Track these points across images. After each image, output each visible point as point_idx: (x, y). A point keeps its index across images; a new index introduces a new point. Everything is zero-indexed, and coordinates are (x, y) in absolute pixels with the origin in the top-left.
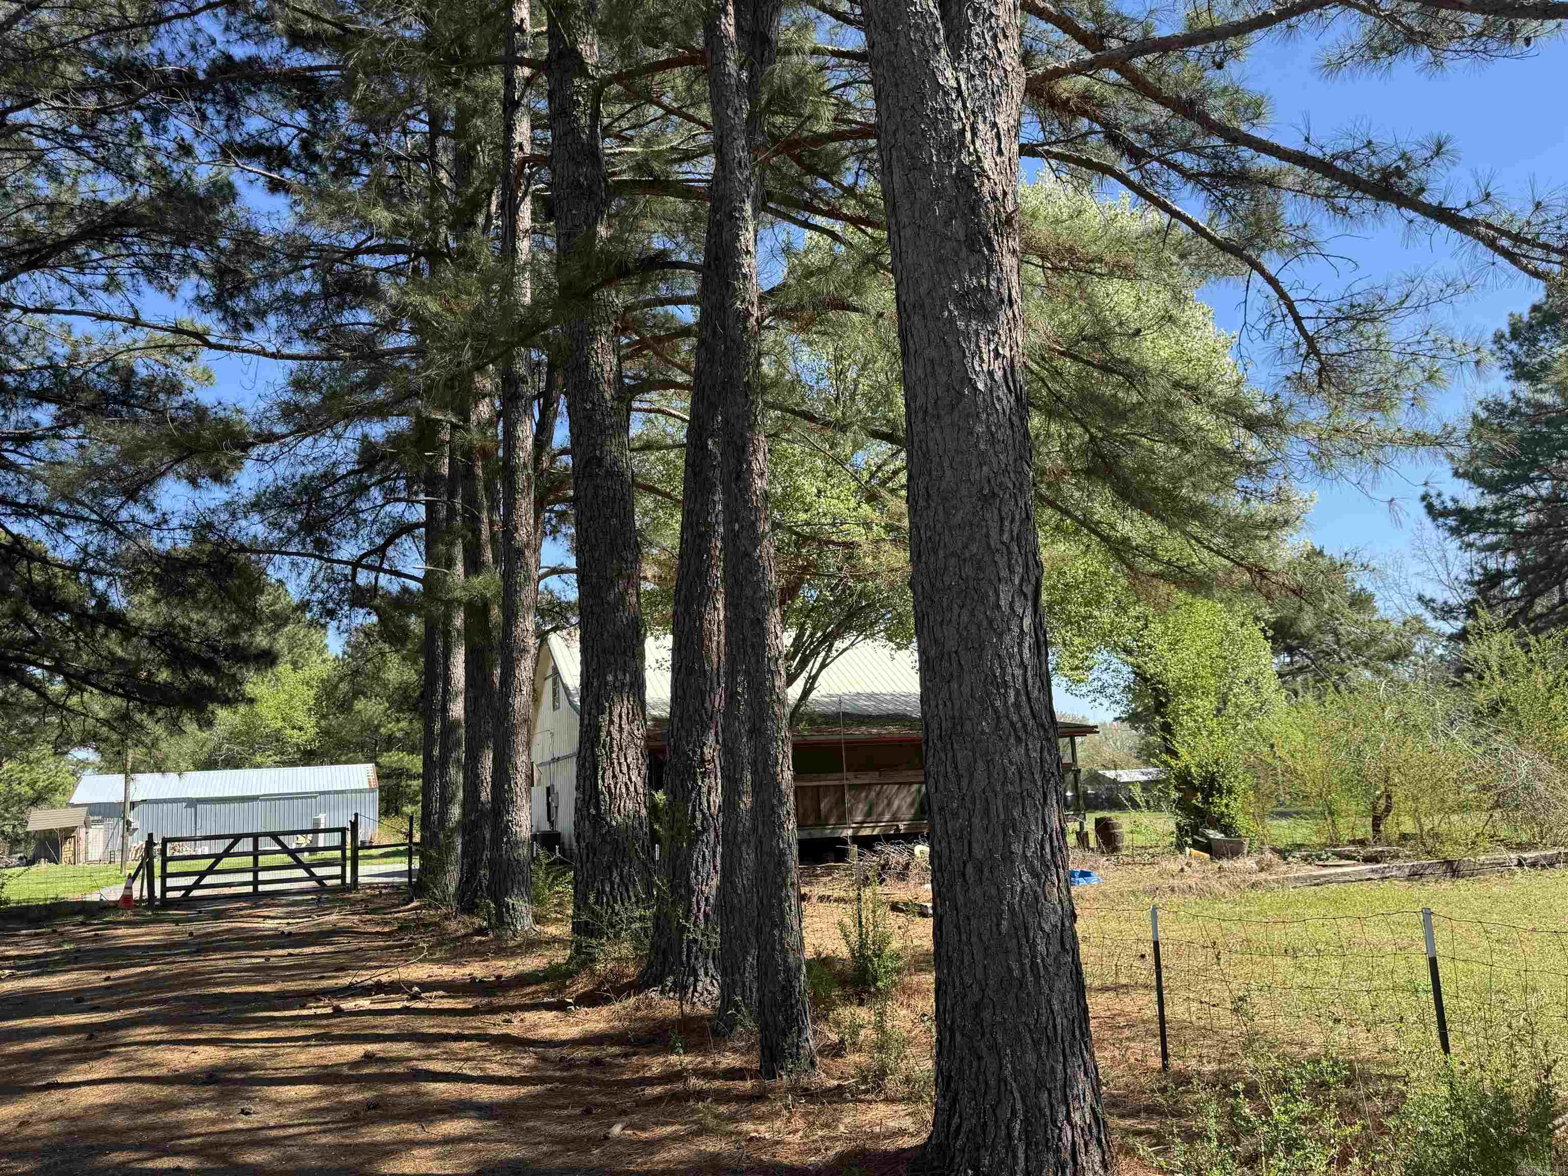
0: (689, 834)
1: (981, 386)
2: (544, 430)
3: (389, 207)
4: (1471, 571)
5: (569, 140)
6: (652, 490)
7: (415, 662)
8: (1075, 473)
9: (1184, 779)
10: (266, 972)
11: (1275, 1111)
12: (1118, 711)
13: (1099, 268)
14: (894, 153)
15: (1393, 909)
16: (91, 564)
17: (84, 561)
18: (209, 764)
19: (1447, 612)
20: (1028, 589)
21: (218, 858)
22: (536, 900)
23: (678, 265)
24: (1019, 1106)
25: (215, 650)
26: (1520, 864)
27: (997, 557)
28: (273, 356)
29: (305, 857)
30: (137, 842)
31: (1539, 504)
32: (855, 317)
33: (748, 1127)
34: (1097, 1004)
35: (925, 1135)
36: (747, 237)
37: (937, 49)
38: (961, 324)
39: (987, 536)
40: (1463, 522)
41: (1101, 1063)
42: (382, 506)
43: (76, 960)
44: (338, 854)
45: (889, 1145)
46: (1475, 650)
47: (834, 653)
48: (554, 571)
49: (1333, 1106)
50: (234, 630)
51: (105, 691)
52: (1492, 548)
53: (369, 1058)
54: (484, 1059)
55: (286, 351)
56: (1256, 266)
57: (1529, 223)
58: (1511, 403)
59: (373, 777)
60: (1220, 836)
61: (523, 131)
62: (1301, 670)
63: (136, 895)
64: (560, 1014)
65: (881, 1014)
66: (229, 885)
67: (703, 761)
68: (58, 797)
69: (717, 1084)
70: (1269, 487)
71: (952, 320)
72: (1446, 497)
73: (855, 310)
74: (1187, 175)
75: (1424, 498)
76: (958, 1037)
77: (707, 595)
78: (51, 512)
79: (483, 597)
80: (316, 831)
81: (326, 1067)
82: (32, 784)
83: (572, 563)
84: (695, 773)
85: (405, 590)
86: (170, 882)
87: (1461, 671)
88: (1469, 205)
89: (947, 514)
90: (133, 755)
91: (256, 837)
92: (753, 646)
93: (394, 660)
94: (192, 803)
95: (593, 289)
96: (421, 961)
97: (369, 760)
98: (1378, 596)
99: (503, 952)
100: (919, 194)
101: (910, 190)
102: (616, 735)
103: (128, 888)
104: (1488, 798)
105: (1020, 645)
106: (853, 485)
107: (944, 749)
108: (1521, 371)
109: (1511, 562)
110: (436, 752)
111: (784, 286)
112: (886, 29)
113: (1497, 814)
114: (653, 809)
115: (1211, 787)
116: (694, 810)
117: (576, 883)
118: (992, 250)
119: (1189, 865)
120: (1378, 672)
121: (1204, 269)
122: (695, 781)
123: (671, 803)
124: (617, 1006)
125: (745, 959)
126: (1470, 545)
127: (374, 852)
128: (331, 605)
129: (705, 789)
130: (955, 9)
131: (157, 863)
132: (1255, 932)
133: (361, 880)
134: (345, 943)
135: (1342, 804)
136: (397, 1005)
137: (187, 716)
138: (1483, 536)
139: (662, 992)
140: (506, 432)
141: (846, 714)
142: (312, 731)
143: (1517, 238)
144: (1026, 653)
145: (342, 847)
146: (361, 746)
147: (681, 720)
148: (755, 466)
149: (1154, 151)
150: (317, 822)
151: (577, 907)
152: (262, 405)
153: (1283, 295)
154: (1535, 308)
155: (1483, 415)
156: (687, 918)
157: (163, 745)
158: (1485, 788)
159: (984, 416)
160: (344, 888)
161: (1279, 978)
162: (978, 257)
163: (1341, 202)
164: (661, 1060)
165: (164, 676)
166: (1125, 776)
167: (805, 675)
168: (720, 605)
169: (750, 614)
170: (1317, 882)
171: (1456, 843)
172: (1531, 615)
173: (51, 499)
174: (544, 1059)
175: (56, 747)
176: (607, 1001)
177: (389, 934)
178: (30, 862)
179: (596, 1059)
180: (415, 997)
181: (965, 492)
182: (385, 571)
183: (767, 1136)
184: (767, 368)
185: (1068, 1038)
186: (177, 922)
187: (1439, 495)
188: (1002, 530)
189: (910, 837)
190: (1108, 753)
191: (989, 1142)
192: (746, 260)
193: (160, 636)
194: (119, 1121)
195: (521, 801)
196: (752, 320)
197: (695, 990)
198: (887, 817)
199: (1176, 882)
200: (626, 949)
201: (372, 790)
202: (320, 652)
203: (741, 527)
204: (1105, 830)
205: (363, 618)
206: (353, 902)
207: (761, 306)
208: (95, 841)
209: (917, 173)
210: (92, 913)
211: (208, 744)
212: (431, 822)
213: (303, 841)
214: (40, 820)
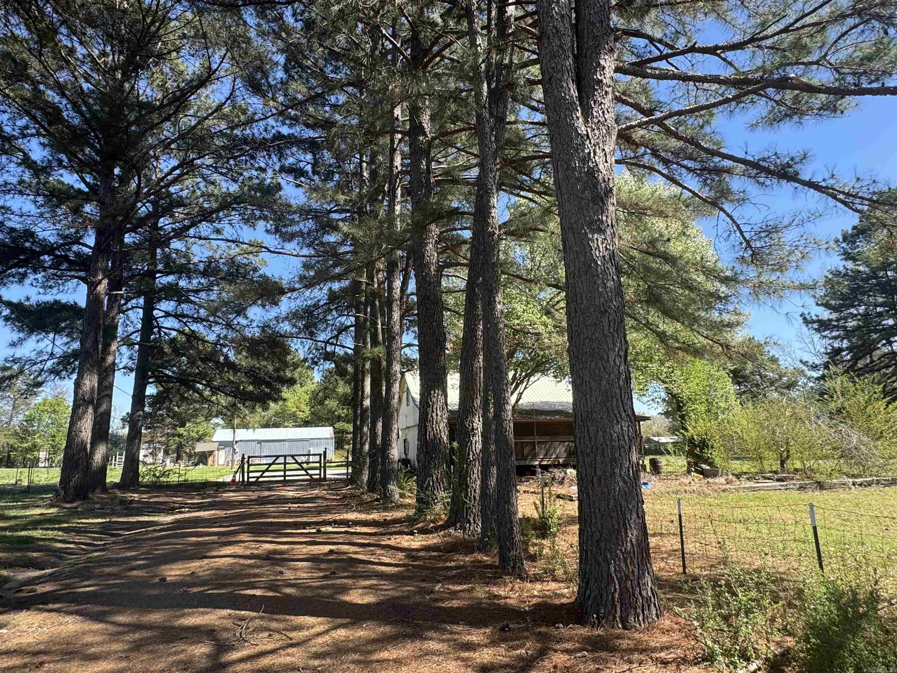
0: (467, 461)
1: (599, 263)
2: (405, 284)
3: (343, 193)
4: (826, 348)
6: (450, 310)
7: (350, 384)
8: (641, 302)
9: (691, 440)
10: (289, 513)
11: (740, 595)
12: (660, 410)
13: (649, 212)
14: (559, 164)
15: (792, 503)
16: (221, 342)
17: (219, 341)
18: (266, 426)
19: (814, 367)
20: (622, 354)
21: (270, 465)
22: (400, 487)
23: (464, 213)
24: (617, 587)
25: (271, 378)
26: (854, 484)
27: (608, 339)
28: (296, 256)
29: (305, 466)
30: (238, 458)
31: (859, 317)
32: (541, 234)
33: (494, 590)
34: (653, 541)
35: (574, 598)
36: (494, 201)
37: (578, 118)
38: (590, 236)
39: (603, 330)
40: (821, 326)
41: (655, 569)
42: (337, 318)
43: (214, 506)
44: (318, 465)
45: (557, 602)
46: (828, 384)
47: (530, 383)
48: (409, 345)
49: (768, 594)
50: (278, 370)
51: (226, 394)
52: (835, 338)
53: (331, 552)
54: (379, 555)
55: (301, 254)
56: (722, 209)
57: (854, 188)
58: (844, 271)
59: (332, 432)
60: (708, 468)
61: (398, 161)
62: (744, 392)
63: (237, 480)
64: (411, 537)
65: (553, 543)
66: (274, 476)
67: (473, 429)
68: (207, 438)
70: (731, 308)
71: (586, 234)
72: (812, 314)
73: (541, 230)
74: (689, 169)
75: (801, 315)
76: (589, 555)
77: (475, 355)
78: (207, 321)
79: (378, 356)
80: (309, 455)
81: (314, 555)
82: (197, 432)
83: (416, 342)
84: (470, 435)
85: (346, 353)
86: (251, 475)
87: (822, 394)
88: (824, 180)
89: (584, 319)
90: (237, 421)
91: (285, 457)
93: (341, 383)
94: (260, 442)
95: (427, 225)
96: (352, 511)
97: (332, 425)
98: (781, 359)
99: (386, 509)
100: (570, 180)
101: (566, 179)
102: (435, 417)
103: (234, 476)
104: (839, 453)
105: (619, 379)
106: (539, 308)
107: (583, 425)
108: (848, 256)
109: (845, 344)
110: (358, 423)
111: (510, 221)
112: (555, 111)
113: (842, 461)
114: (452, 450)
115: (704, 445)
116: (469, 451)
117: (417, 482)
118: (604, 204)
119: (693, 480)
120: (782, 394)
121: (697, 210)
122: (469, 438)
123: (459, 447)
124: (436, 535)
126: (825, 337)
127: (333, 464)
128: (316, 360)
129: (474, 442)
130: (586, 101)
131: (246, 466)
132: (727, 512)
133: (327, 476)
134: (321, 503)
135: (766, 454)
136: (343, 530)
137: (258, 405)
138: (831, 332)
139: (455, 530)
140: (388, 286)
141: (536, 410)
142: (308, 413)
143: (848, 194)
144: (621, 382)
145: (320, 462)
146: (328, 420)
147: (463, 411)
148: (497, 299)
149: (674, 161)
150: (309, 451)
151: (418, 492)
152: (291, 276)
153: (734, 221)
154: (854, 228)
155: (830, 276)
156: (466, 498)
157: (247, 417)
158: (834, 449)
159: (601, 276)
160: (320, 480)
161: (737, 533)
162: (597, 206)
163: (761, 180)
165: (251, 388)
166: (663, 440)
167: (517, 392)
168: (481, 360)
169: (494, 365)
170: (753, 489)
171: (822, 473)
172: (856, 368)
173: (208, 316)
175: (206, 417)
176: (431, 533)
177: (339, 500)
178: (196, 465)
179: (427, 557)
180: (350, 527)
181: (592, 309)
182: (338, 345)
183: (503, 594)
184: (502, 257)
185: (640, 557)
186: (253, 491)
187: (809, 314)
188: (609, 327)
189: (565, 465)
190: (655, 428)
191: (604, 603)
192: (493, 211)
193: (249, 372)
195: (394, 445)
196: (496, 236)
197: (470, 529)
198: (554, 456)
199: (687, 488)
201: (332, 438)
202: (311, 380)
203: (491, 326)
204: (655, 464)
205: (330, 366)
206: (324, 485)
207: (500, 230)
208: (221, 456)
209: (570, 171)
210: (220, 486)
211: (266, 417)
212: (356, 452)
213: (304, 459)
214: (200, 447)
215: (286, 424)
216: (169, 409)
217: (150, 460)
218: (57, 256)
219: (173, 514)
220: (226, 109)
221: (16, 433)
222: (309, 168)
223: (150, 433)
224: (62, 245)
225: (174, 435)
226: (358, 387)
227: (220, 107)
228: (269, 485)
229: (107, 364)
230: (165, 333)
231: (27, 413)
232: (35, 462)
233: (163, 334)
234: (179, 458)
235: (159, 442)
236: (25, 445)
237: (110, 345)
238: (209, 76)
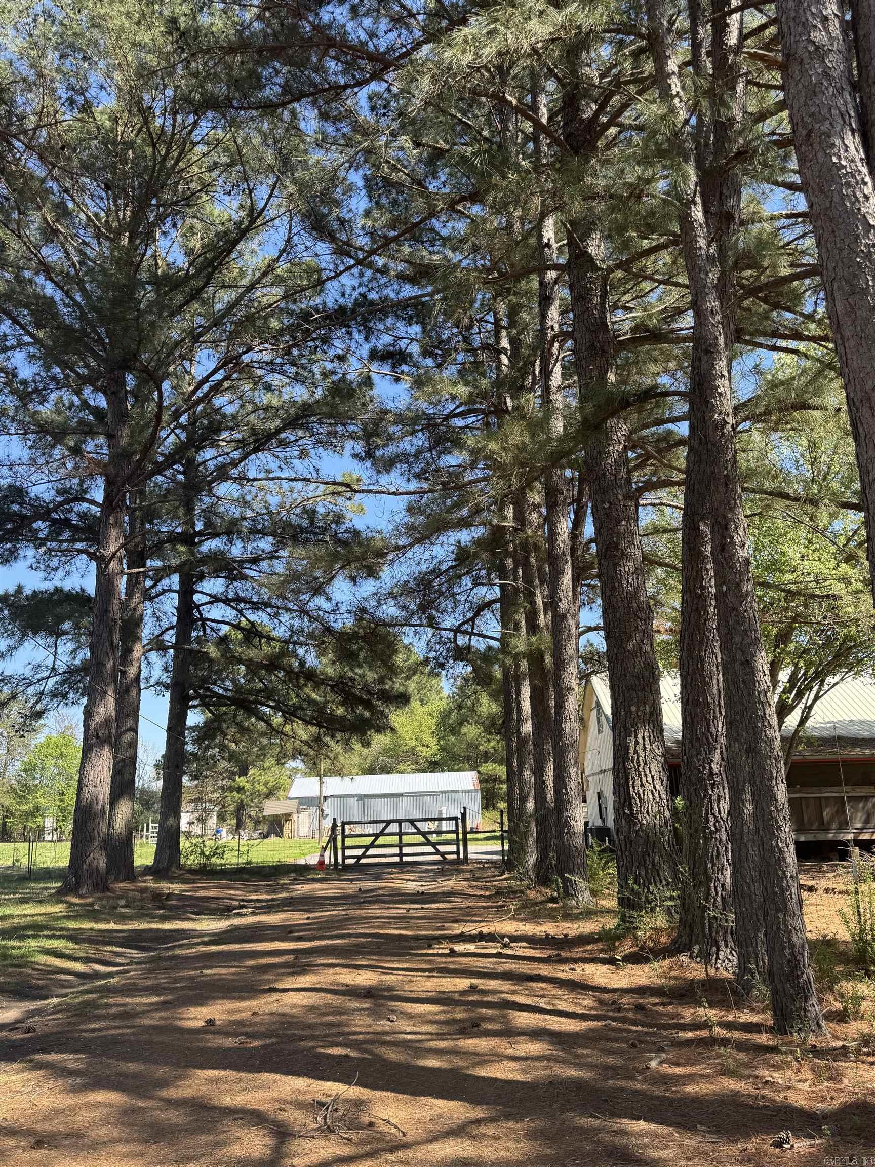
0: (705, 832)
2: (577, 524)
5: (586, 316)
6: (661, 564)
7: (497, 699)
10: (406, 920)
14: (836, 285)
16: (295, 638)
17: (291, 636)
18: (371, 771)
21: (377, 836)
22: (591, 878)
23: (668, 394)
25: (369, 693)
28: (394, 494)
29: (434, 838)
30: (327, 824)
32: (816, 414)
33: (765, 1073)
36: (721, 365)
42: (472, 589)
44: (453, 836)
48: (590, 629)
50: (381, 680)
51: (307, 722)
53: (473, 989)
54: (555, 997)
59: (476, 781)
61: (554, 317)
63: (327, 861)
64: (611, 967)
66: (384, 856)
67: (711, 774)
68: (282, 793)
69: (736, 1035)
73: (816, 408)
77: (706, 643)
78: (272, 606)
79: (539, 649)
80: (440, 819)
81: (444, 992)
82: (266, 784)
83: (600, 622)
84: (706, 784)
85: (490, 648)
86: (348, 853)
90: (324, 765)
91: (400, 822)
92: (744, 682)
93: (484, 697)
94: (361, 797)
95: (607, 420)
96: (510, 919)
97: (474, 768)
99: (568, 916)
100: (859, 313)
101: (852, 310)
102: (641, 753)
103: (322, 856)
106: (832, 549)
110: (515, 764)
112: (822, 191)
114: (674, 812)
116: (707, 814)
117: (619, 867)
122: (706, 790)
123: (687, 808)
124: (655, 965)
125: (756, 935)
127: (478, 836)
128: (441, 660)
129: (715, 797)
131: (339, 838)
133: (470, 856)
134: (458, 902)
136: (494, 951)
137: (355, 738)
139: (691, 957)
140: (550, 530)
141: (840, 738)
142: (436, 748)
145: (456, 832)
146: (467, 759)
147: (691, 742)
148: (737, 540)
150: (440, 812)
151: (621, 886)
152: (391, 527)
156: (707, 899)
157: (341, 758)
160: (458, 862)
164: (691, 1011)
165: (340, 711)
168: (717, 650)
169: (741, 657)
173: (271, 598)
174: (601, 1002)
175: (277, 760)
176: (647, 961)
177: (488, 898)
178: (266, 836)
179: (640, 1004)
180: (506, 946)
182: (475, 634)
183: (780, 1081)
186: (351, 881)
192: (721, 383)
193: (337, 685)
194: (313, 1019)
195: (576, 802)
196: (729, 427)
197: (718, 958)
200: (660, 920)
201: (476, 791)
202: (438, 693)
203: (728, 588)
205: (463, 669)
206: (464, 871)
207: (735, 415)
208: (303, 823)
209: (857, 297)
210: (301, 871)
211: (370, 758)
212: (515, 814)
213: (433, 826)
214: (272, 808)
215: (402, 768)
216: (223, 747)
217: (197, 830)
218: (54, 522)
219: (229, 917)
220: (282, 268)
221: (14, 790)
222: (415, 349)
223: (196, 786)
224: (61, 504)
225: (231, 789)
226: (510, 703)
227: (270, 268)
228: (377, 871)
229: (129, 680)
230: (212, 628)
231: (26, 759)
232: (39, 834)
233: (208, 630)
234: (239, 825)
235: (210, 801)
236: (24, 808)
237: (131, 651)
238: (253, 221)
